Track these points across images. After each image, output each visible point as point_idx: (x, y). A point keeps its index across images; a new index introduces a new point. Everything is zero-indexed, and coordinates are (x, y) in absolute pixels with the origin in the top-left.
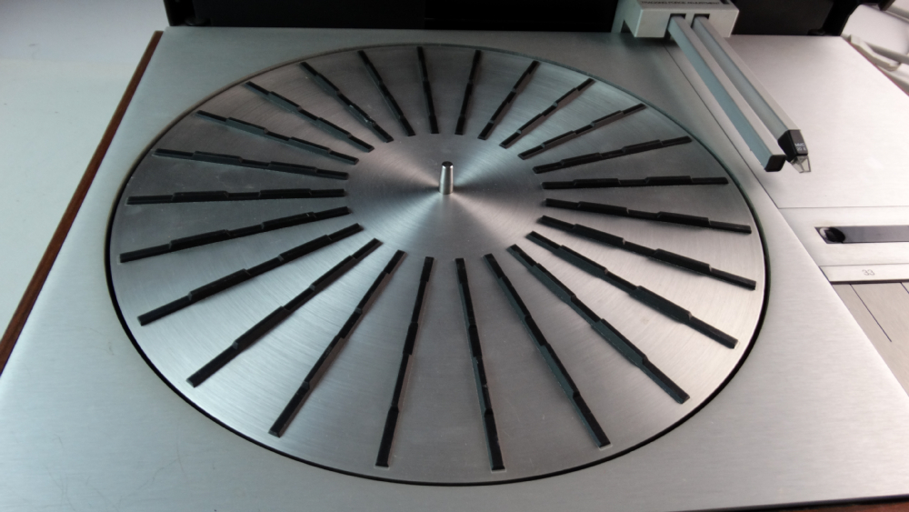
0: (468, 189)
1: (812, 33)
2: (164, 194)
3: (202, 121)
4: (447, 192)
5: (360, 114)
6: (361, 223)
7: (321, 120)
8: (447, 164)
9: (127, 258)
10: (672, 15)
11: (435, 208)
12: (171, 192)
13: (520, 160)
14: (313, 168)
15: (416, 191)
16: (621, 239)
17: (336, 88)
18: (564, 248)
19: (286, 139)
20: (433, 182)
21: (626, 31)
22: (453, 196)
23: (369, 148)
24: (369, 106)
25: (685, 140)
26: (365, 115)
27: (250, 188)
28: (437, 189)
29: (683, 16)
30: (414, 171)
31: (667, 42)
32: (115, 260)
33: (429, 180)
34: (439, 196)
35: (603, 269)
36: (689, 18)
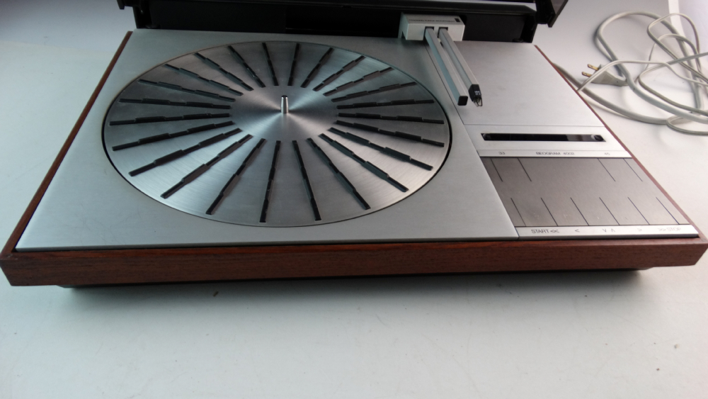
0: (296, 112)
1: (515, 41)
2: (137, 98)
3: (167, 69)
4: (285, 112)
5: (251, 73)
6: (241, 128)
7: (229, 73)
8: (284, 97)
9: (113, 124)
10: (426, 28)
11: (279, 120)
12: (141, 99)
13: (325, 97)
14: (217, 95)
15: (269, 111)
16: (368, 141)
17: (242, 59)
18: (336, 142)
19: (207, 81)
20: (278, 108)
21: (403, 37)
22: (288, 114)
23: (250, 89)
24: (259, 70)
25: (431, 102)
26: (254, 73)
27: (183, 101)
28: (280, 111)
29: (433, 28)
30: (269, 102)
31: (424, 43)
32: (108, 124)
33: (275, 106)
34: (281, 114)
35: (351, 152)
36: (436, 29)
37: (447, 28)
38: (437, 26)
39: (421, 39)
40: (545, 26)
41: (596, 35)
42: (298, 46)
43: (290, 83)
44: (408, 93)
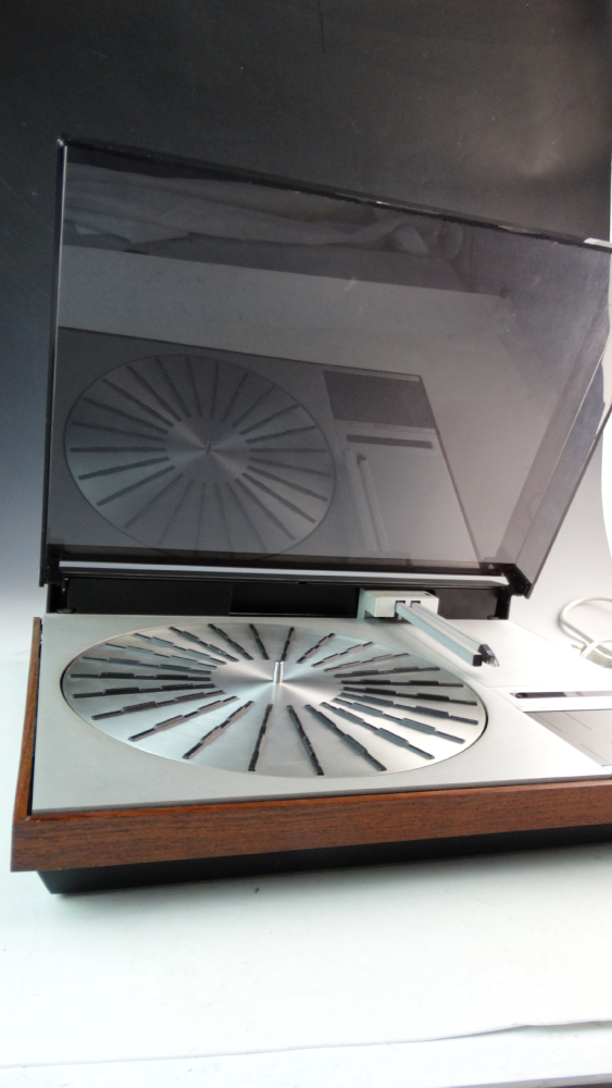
0: (291, 681)
1: (489, 618)
4: (278, 681)
10: (397, 602)
11: (272, 688)
21: (368, 614)
22: (281, 684)
28: (272, 681)
29: (404, 602)
32: (70, 697)
33: (268, 677)
34: (274, 684)
36: (409, 603)
37: (419, 602)
38: (408, 600)
39: (392, 615)
40: (522, 598)
41: (560, 621)
42: (292, 629)
43: (284, 657)
44: (403, 662)
